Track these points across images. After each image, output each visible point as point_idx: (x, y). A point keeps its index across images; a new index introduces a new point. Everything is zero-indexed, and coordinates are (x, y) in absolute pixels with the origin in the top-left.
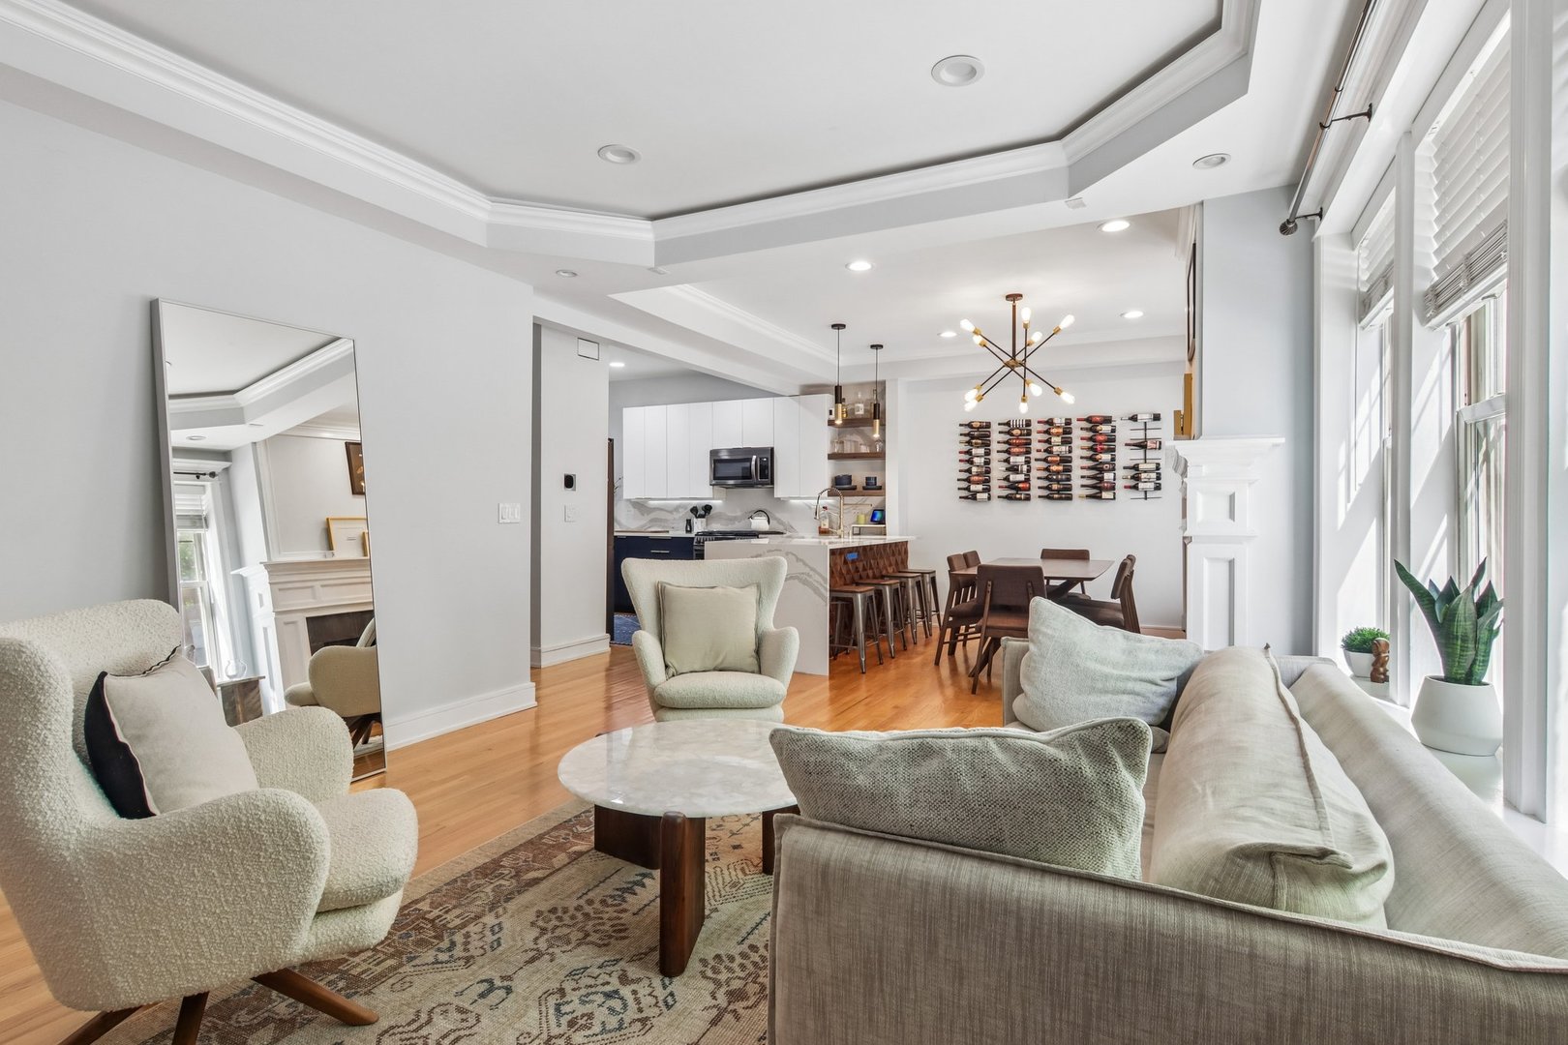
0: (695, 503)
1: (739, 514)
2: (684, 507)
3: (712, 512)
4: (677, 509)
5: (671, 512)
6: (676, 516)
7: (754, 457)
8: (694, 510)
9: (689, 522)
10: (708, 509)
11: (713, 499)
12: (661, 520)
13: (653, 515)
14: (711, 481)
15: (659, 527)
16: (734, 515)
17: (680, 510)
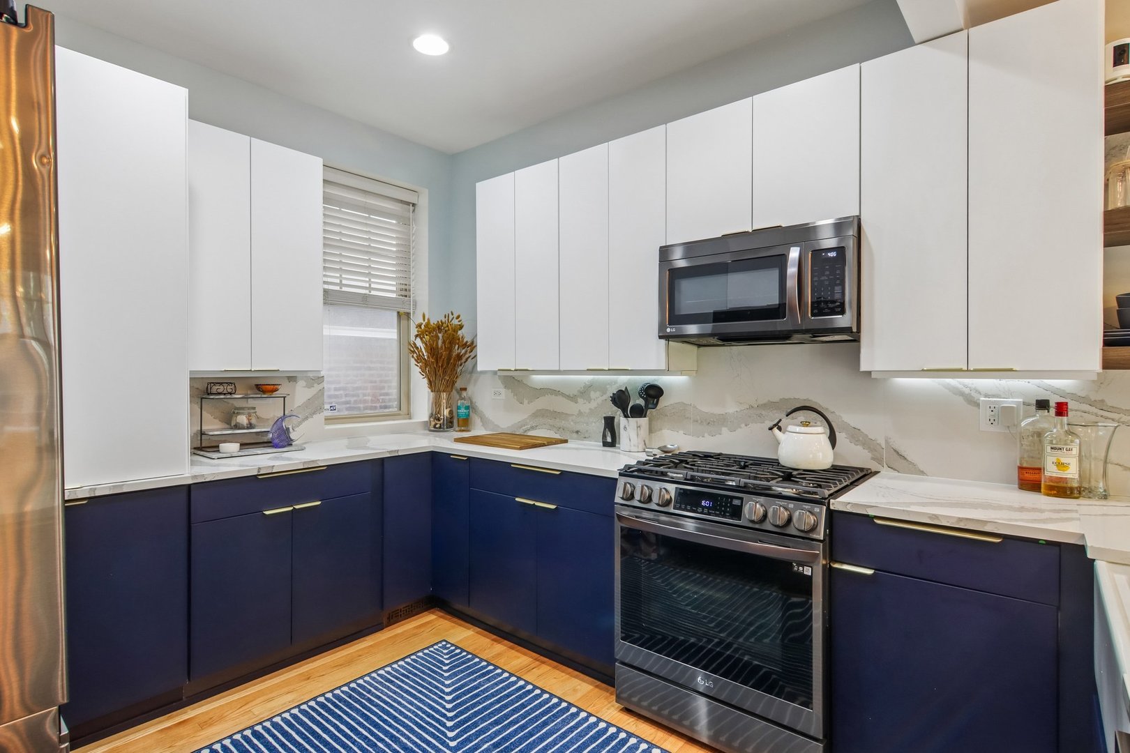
0: (622, 380)
1: (731, 409)
2: (601, 388)
3: (663, 402)
4: (585, 391)
5: (573, 398)
6: (583, 406)
7: (794, 253)
8: (620, 399)
9: (610, 423)
10: (653, 393)
11: (667, 371)
12: (555, 415)
13: (541, 403)
14: (662, 327)
15: (552, 427)
16: (718, 410)
17: (593, 395)
